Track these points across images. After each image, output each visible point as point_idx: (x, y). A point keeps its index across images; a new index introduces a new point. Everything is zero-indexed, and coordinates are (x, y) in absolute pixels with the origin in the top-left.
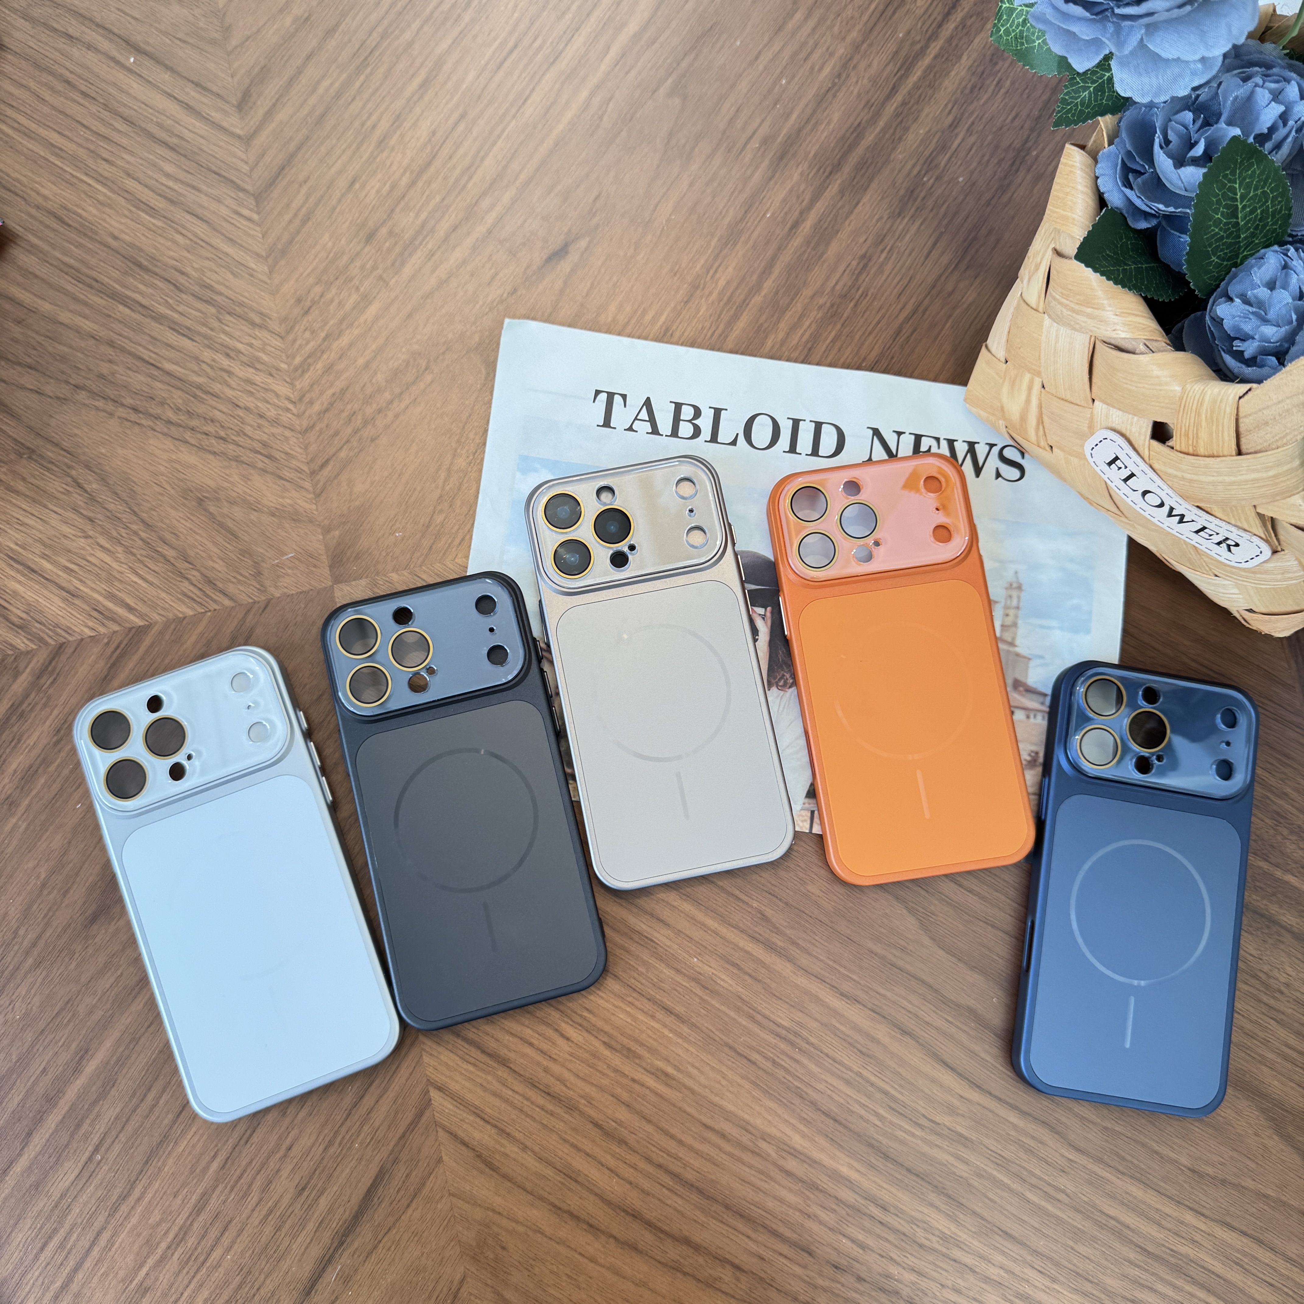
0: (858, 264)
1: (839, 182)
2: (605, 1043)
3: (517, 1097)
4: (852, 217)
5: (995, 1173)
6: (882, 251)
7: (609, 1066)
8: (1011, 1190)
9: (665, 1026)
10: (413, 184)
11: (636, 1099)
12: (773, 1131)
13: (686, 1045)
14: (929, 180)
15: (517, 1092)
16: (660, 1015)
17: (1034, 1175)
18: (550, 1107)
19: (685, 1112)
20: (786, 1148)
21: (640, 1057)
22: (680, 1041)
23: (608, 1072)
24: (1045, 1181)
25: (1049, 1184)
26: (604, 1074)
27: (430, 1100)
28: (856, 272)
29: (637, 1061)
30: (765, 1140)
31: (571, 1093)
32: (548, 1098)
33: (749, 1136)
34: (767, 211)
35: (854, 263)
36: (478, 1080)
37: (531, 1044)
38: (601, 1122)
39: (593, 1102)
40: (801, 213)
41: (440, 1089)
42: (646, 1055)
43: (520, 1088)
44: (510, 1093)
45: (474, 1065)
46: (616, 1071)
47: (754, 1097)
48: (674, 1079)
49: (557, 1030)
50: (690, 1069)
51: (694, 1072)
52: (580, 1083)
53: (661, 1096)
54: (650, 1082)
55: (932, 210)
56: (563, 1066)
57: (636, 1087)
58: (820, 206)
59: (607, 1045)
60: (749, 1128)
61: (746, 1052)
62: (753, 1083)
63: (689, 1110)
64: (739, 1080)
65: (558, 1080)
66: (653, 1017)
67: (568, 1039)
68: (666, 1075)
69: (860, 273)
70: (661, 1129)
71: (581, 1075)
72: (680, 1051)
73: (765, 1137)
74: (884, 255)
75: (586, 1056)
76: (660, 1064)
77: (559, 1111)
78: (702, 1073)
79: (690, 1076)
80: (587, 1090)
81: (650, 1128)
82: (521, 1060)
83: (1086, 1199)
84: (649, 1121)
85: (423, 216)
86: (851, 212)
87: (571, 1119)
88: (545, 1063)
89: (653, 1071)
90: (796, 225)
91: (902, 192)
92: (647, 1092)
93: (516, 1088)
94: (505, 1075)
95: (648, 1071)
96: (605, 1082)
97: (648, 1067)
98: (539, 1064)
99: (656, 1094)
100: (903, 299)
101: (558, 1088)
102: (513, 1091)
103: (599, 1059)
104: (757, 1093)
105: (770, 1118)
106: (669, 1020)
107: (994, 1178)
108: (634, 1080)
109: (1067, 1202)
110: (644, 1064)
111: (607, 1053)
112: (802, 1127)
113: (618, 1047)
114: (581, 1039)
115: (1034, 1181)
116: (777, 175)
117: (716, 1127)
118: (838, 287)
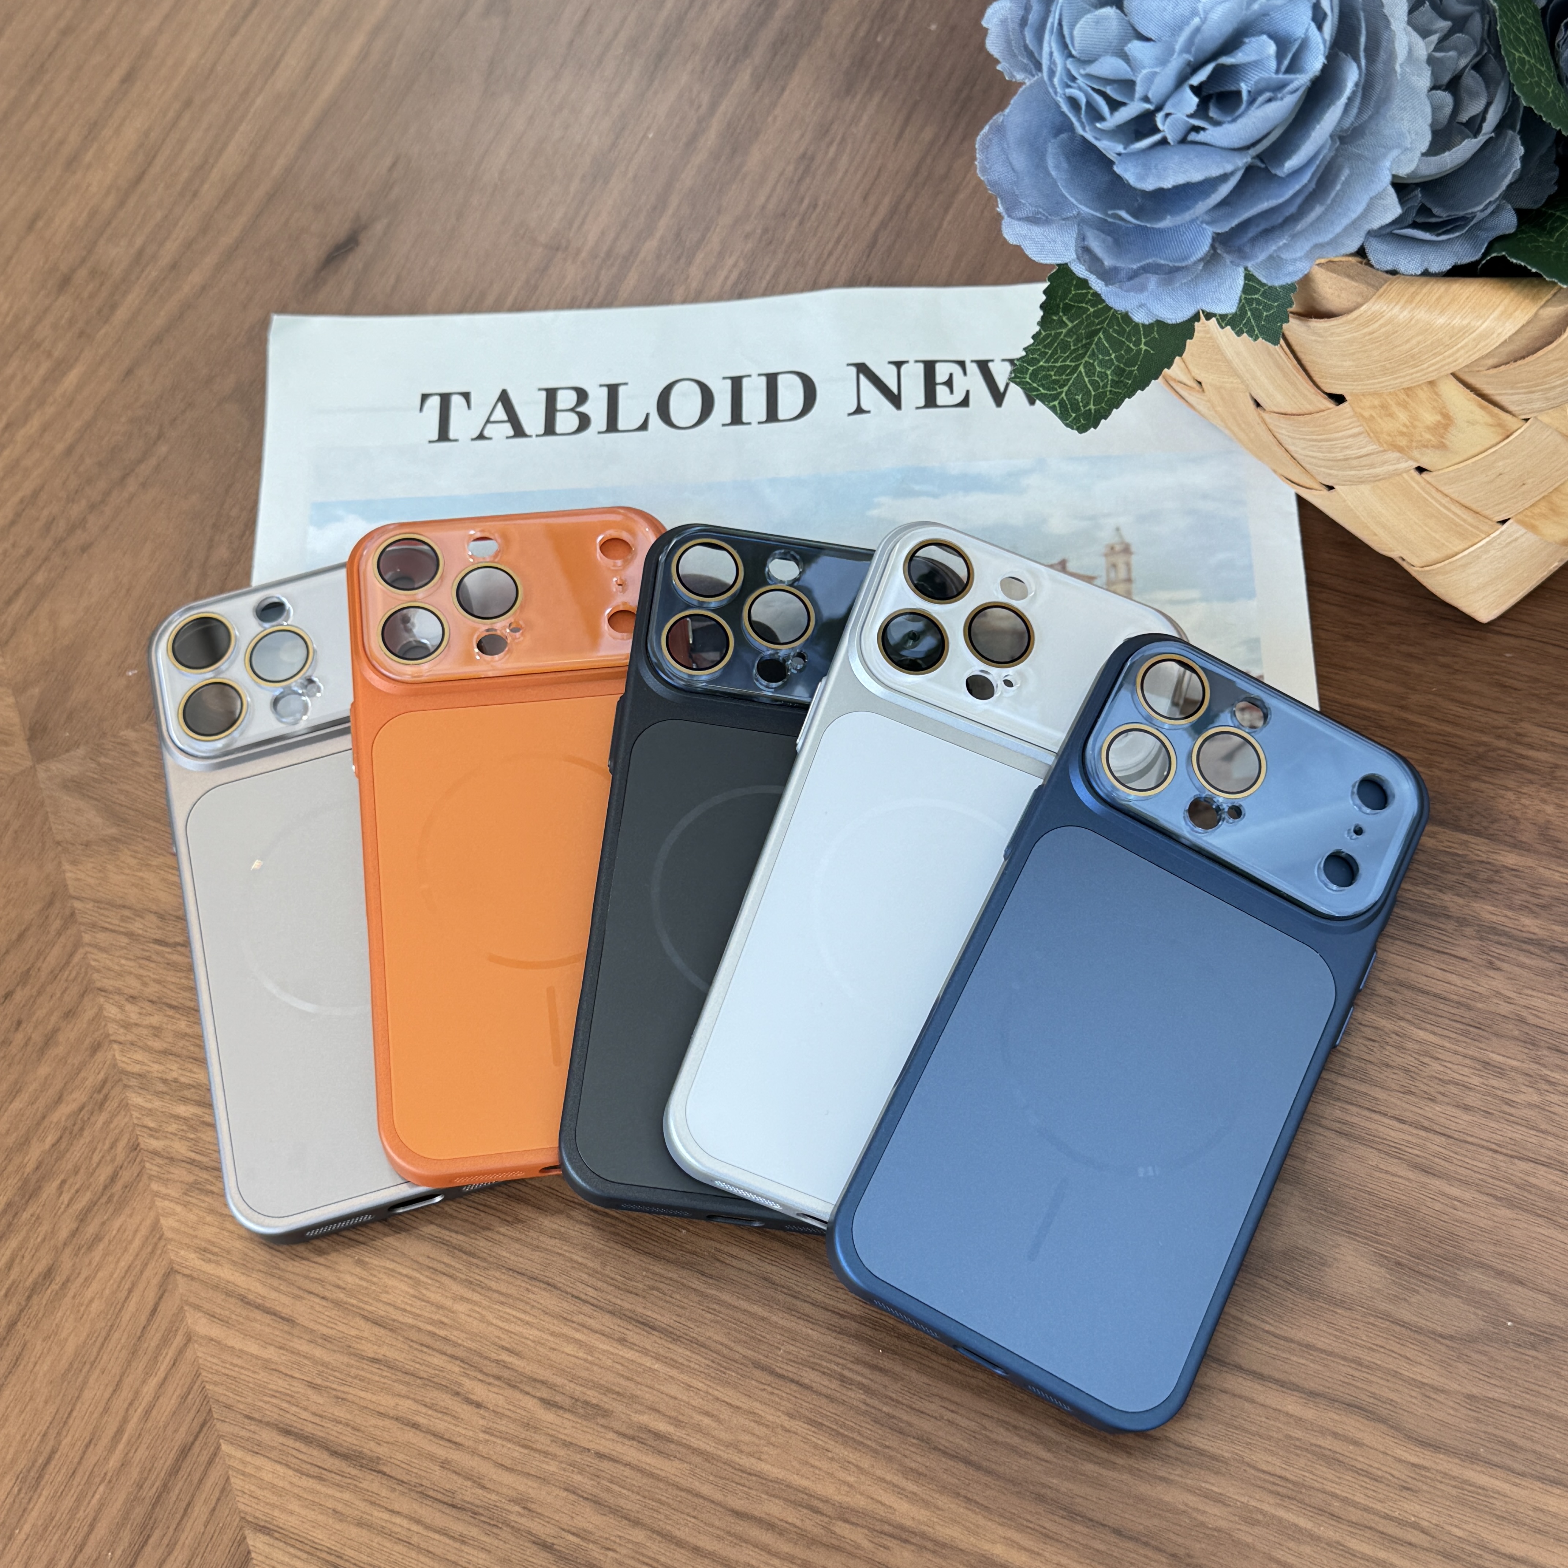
0: (796, 169)
1: (749, 71)
2: (542, 1400)
3: (398, 1520)
4: (778, 111)
5: (1281, 1513)
6: (830, 144)
7: (554, 1440)
8: (1315, 1539)
9: (645, 1352)
10: (122, 203)
11: (608, 1490)
12: (860, 1502)
13: (684, 1377)
14: (884, 39)
15: (398, 1513)
16: (634, 1335)
17: (1355, 1505)
18: (458, 1528)
19: (698, 1495)
20: (886, 1528)
21: (606, 1413)
22: (674, 1373)
23: (554, 1449)
24: (1376, 1513)
25: (1387, 1517)
26: (546, 1454)
27: (249, 1552)
28: (796, 179)
29: (602, 1421)
30: (846, 1521)
31: (494, 1497)
32: (454, 1512)
33: (818, 1518)
34: (649, 128)
35: (791, 168)
36: (330, 1504)
37: (415, 1426)
38: (550, 1540)
39: (533, 1506)
40: (699, 122)
41: (264, 1529)
42: (618, 1407)
43: (404, 1504)
44: (386, 1516)
45: (320, 1478)
46: (567, 1445)
47: (816, 1446)
48: (671, 1441)
49: (457, 1394)
50: (698, 1417)
51: (707, 1421)
52: (508, 1478)
53: (652, 1475)
54: (630, 1452)
55: (896, 76)
56: (474, 1452)
57: (606, 1465)
58: (726, 107)
59: (548, 1404)
60: (815, 1503)
61: (791, 1370)
62: (811, 1422)
63: (706, 1489)
64: (787, 1423)
65: (468, 1478)
66: (622, 1341)
67: (478, 1405)
68: (657, 1435)
69: (800, 180)
70: (659, 1533)
71: (508, 1463)
72: (673, 1390)
73: (846, 1514)
74: (833, 149)
75: (512, 1429)
76: (645, 1419)
77: (474, 1532)
78: (719, 1420)
79: (698, 1429)
80: (522, 1488)
81: (639, 1535)
82: (400, 1457)
83: (1459, 1533)
84: (636, 1523)
85: (139, 242)
86: (774, 105)
87: (496, 1542)
88: (441, 1451)
89: (630, 1432)
90: (694, 138)
91: (846, 63)
92: (628, 1472)
93: (396, 1507)
94: (375, 1487)
95: (624, 1435)
96: (552, 1467)
97: (623, 1429)
98: (432, 1458)
99: (642, 1471)
100: (872, 200)
101: (469, 1493)
102: (392, 1511)
103: (536, 1429)
104: (821, 1440)
105: (851, 1479)
106: (651, 1341)
107: (1280, 1520)
108: (600, 1456)
109: (1426, 1545)
110: (616, 1425)
111: (548, 1416)
112: (911, 1487)
113: (567, 1402)
114: (501, 1401)
115: (1355, 1515)
116: (656, 83)
117: (756, 1513)
118: (770, 206)
